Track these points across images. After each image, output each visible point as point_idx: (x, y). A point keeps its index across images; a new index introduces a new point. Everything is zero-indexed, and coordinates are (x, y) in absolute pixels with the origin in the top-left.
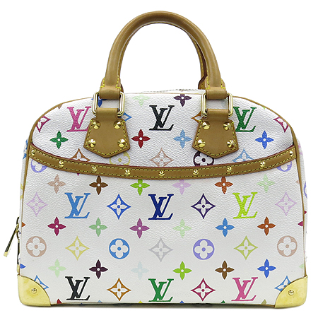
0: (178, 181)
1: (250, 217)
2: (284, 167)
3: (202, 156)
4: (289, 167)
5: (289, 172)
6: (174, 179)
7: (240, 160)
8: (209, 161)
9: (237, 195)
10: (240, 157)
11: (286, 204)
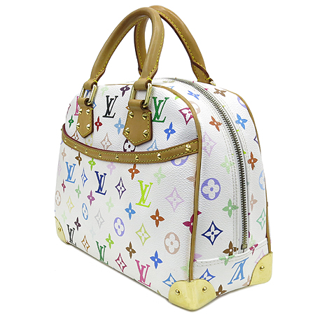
0: (110, 163)
1: (146, 206)
2: (178, 162)
3: (129, 143)
4: (183, 162)
5: (181, 167)
6: (107, 161)
7: (150, 150)
8: (132, 148)
9: (141, 182)
10: (151, 147)
11: (175, 200)
